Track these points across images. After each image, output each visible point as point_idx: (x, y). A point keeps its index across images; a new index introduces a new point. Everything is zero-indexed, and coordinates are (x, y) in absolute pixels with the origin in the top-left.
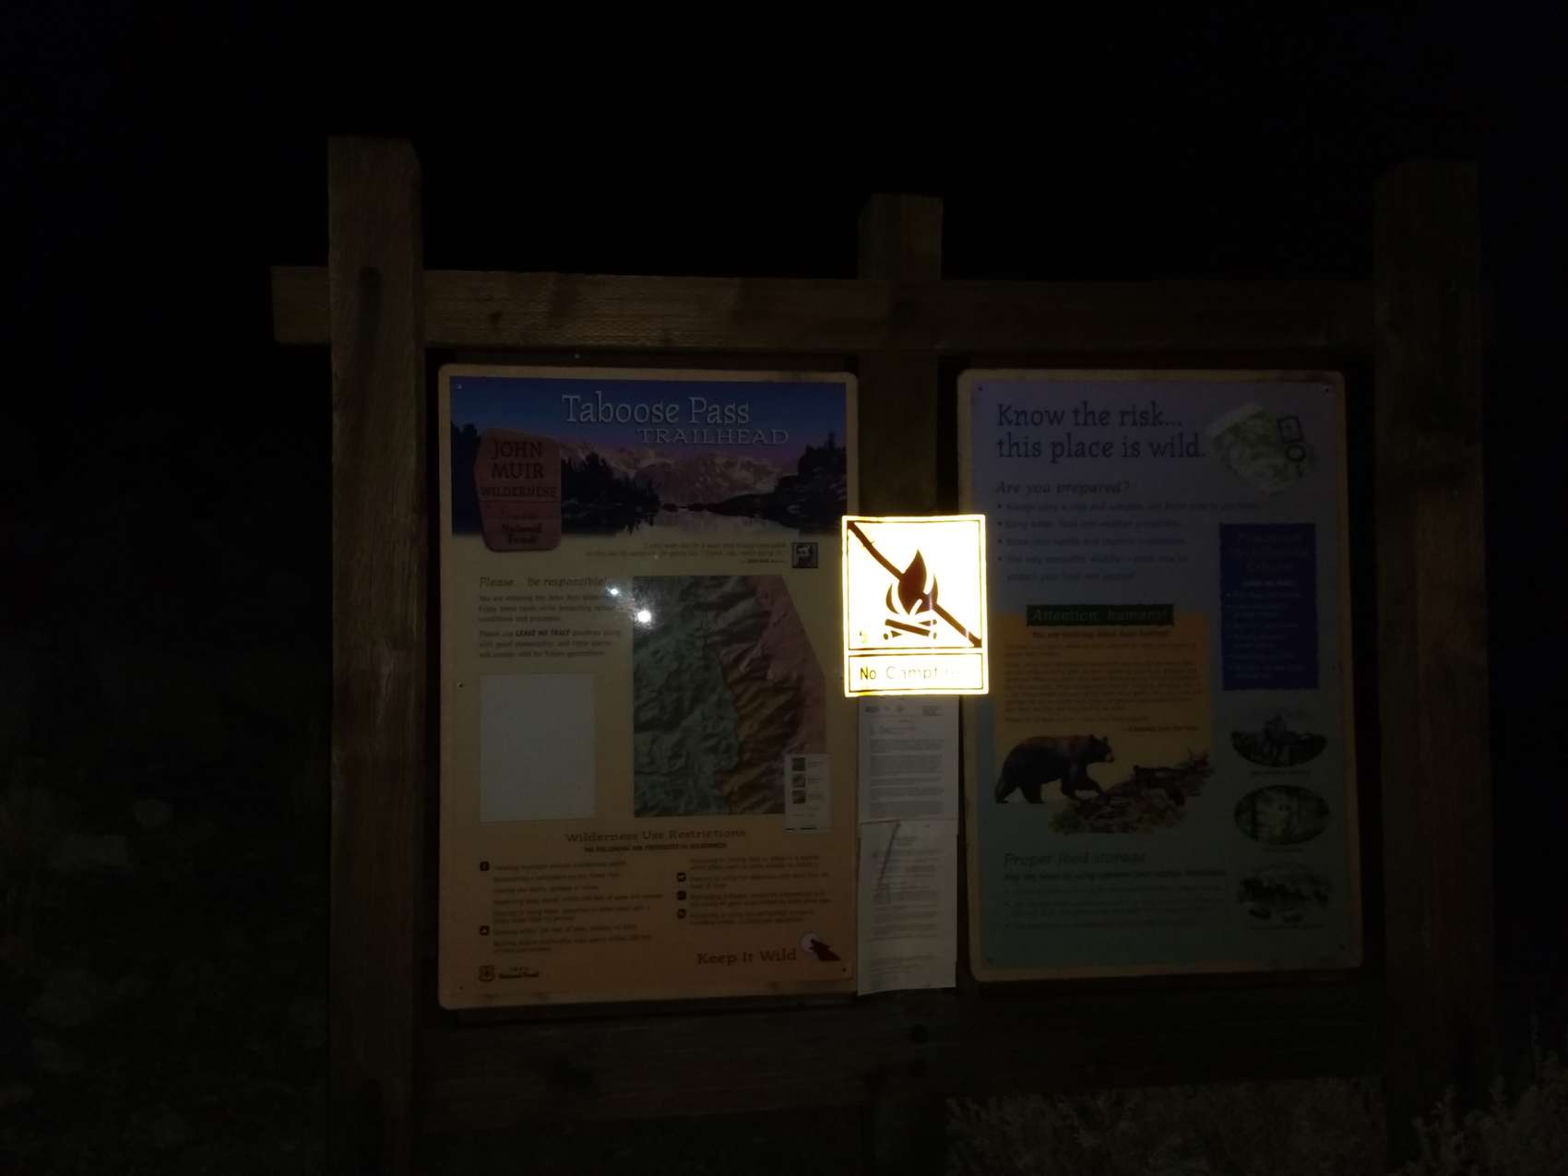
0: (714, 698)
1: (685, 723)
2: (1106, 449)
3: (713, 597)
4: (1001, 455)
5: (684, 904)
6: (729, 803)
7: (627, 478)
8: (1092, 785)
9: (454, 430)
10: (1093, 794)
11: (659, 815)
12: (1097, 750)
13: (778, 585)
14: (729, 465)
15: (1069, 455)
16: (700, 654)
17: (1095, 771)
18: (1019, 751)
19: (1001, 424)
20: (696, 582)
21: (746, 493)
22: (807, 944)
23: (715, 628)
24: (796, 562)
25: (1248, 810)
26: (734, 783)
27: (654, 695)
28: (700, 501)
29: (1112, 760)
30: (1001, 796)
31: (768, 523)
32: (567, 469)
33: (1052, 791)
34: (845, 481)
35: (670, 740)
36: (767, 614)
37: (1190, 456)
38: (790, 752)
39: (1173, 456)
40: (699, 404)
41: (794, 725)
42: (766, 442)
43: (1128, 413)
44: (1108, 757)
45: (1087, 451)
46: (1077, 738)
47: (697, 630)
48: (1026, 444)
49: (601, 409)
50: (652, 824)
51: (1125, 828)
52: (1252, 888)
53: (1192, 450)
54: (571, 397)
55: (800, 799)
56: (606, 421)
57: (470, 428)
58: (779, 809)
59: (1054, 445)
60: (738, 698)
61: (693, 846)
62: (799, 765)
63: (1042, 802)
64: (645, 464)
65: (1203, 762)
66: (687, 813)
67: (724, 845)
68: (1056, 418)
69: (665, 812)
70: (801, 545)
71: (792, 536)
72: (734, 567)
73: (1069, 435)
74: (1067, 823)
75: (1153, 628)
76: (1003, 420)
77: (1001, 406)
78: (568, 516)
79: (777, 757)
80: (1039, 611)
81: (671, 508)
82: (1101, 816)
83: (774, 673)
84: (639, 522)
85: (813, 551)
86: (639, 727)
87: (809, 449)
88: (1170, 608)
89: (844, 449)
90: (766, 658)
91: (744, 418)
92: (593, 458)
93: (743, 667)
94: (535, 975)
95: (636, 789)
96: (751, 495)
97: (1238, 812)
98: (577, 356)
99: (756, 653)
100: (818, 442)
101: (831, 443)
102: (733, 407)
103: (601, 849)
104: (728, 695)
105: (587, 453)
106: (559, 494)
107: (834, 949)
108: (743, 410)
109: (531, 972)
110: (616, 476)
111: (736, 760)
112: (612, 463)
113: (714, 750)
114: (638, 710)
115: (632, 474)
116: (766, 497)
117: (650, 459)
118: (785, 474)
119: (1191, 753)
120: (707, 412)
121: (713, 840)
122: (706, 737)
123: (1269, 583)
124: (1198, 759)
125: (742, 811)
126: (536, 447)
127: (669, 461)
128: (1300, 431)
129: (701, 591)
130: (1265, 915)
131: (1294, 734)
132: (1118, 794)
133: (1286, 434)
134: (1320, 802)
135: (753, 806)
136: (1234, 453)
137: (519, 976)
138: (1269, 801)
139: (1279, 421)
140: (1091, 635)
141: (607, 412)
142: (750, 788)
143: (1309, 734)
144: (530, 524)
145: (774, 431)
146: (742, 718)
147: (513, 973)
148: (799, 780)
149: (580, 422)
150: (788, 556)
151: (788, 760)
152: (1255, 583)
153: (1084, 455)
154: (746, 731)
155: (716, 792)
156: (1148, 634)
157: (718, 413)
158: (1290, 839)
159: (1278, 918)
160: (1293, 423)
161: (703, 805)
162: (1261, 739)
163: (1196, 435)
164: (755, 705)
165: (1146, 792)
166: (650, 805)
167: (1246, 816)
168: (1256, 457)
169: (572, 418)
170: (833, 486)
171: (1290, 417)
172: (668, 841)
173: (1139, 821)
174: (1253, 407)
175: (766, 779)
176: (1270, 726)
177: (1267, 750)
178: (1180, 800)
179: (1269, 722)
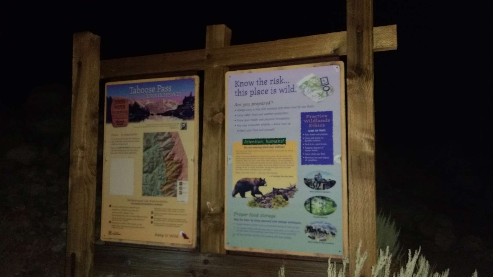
0: (161, 165)
1: (155, 171)
2: (266, 92)
3: (162, 138)
4: (236, 96)
5: (153, 220)
6: (163, 193)
7: (143, 108)
8: (260, 193)
9: (108, 98)
10: (260, 196)
12: (262, 182)
13: (177, 135)
14: (166, 102)
15: (255, 94)
16: (158, 153)
17: (261, 189)
18: (239, 182)
19: (236, 86)
20: (158, 134)
21: (170, 110)
22: (181, 234)
23: (162, 146)
24: (182, 128)
25: (309, 203)
26: (165, 188)
27: (147, 164)
28: (159, 112)
29: (266, 186)
30: (234, 195)
31: (175, 118)
32: (130, 106)
33: (248, 194)
34: (194, 105)
35: (150, 176)
36: (174, 142)
37: (292, 92)
38: (179, 180)
39: (286, 92)
40: (160, 87)
41: (180, 173)
42: (175, 96)
43: (272, 80)
44: (265, 185)
46: (256, 179)
47: (157, 147)
48: (243, 92)
50: (146, 198)
51: (270, 207)
52: (310, 229)
53: (292, 90)
54: (131, 88)
55: (181, 193)
57: (110, 98)
58: (175, 196)
59: (251, 91)
60: (167, 165)
61: (155, 205)
62: (181, 184)
65: (295, 187)
66: (154, 196)
67: (161, 205)
68: (251, 84)
69: (149, 195)
70: (183, 123)
71: (179, 121)
72: (166, 130)
73: (255, 88)
74: (252, 204)
75: (279, 145)
77: (236, 81)
78: (130, 118)
79: (175, 181)
80: (246, 141)
81: (152, 115)
82: (263, 203)
83: (175, 159)
84: (145, 118)
85: (186, 125)
86: (144, 172)
87: (186, 97)
88: (285, 139)
89: (194, 97)
90: (174, 154)
91: (170, 90)
92: (136, 103)
93: (168, 157)
95: (143, 188)
96: (171, 111)
97: (306, 204)
99: (171, 153)
100: (188, 95)
101: (191, 95)
102: (167, 87)
103: (135, 204)
104: (164, 164)
105: (134, 101)
106: (128, 112)
108: (170, 88)
109: (119, 234)
110: (141, 107)
111: (166, 182)
112: (140, 104)
113: (160, 179)
114: (144, 168)
115: (144, 106)
116: (175, 111)
117: (148, 102)
118: (180, 104)
119: (291, 184)
120: (161, 89)
121: (160, 203)
122: (159, 175)
123: (317, 131)
124: (293, 186)
125: (167, 196)
126: (124, 101)
127: (153, 103)
128: (328, 82)
129: (159, 136)
130: (314, 238)
131: (325, 180)
132: (268, 196)
133: (323, 83)
134: (334, 202)
135: (169, 195)
136: (306, 90)
137: (116, 234)
138: (315, 201)
139: (321, 79)
140: (261, 148)
141: (139, 91)
142: (169, 189)
143: (329, 179)
144: (122, 120)
145: (177, 93)
146: (168, 171)
147: (115, 233)
148: (181, 188)
149: (133, 94)
150: (179, 126)
151: (178, 182)
152: (312, 131)
153: (260, 94)
154: (168, 174)
155: (161, 190)
156: (278, 147)
157: (164, 89)
158: (323, 214)
159: (317, 240)
160: (325, 79)
161: (158, 194)
162: (313, 181)
163: (294, 85)
164: (171, 167)
165: (276, 196)
166: (145, 193)
167: (308, 205)
168: (312, 91)
169: (131, 93)
170: (191, 107)
171: (324, 77)
172: (149, 202)
173: (274, 205)
174: (312, 75)
175: (172, 187)
176: (316, 177)
177: (315, 184)
178: (287, 199)
179: (316, 175)
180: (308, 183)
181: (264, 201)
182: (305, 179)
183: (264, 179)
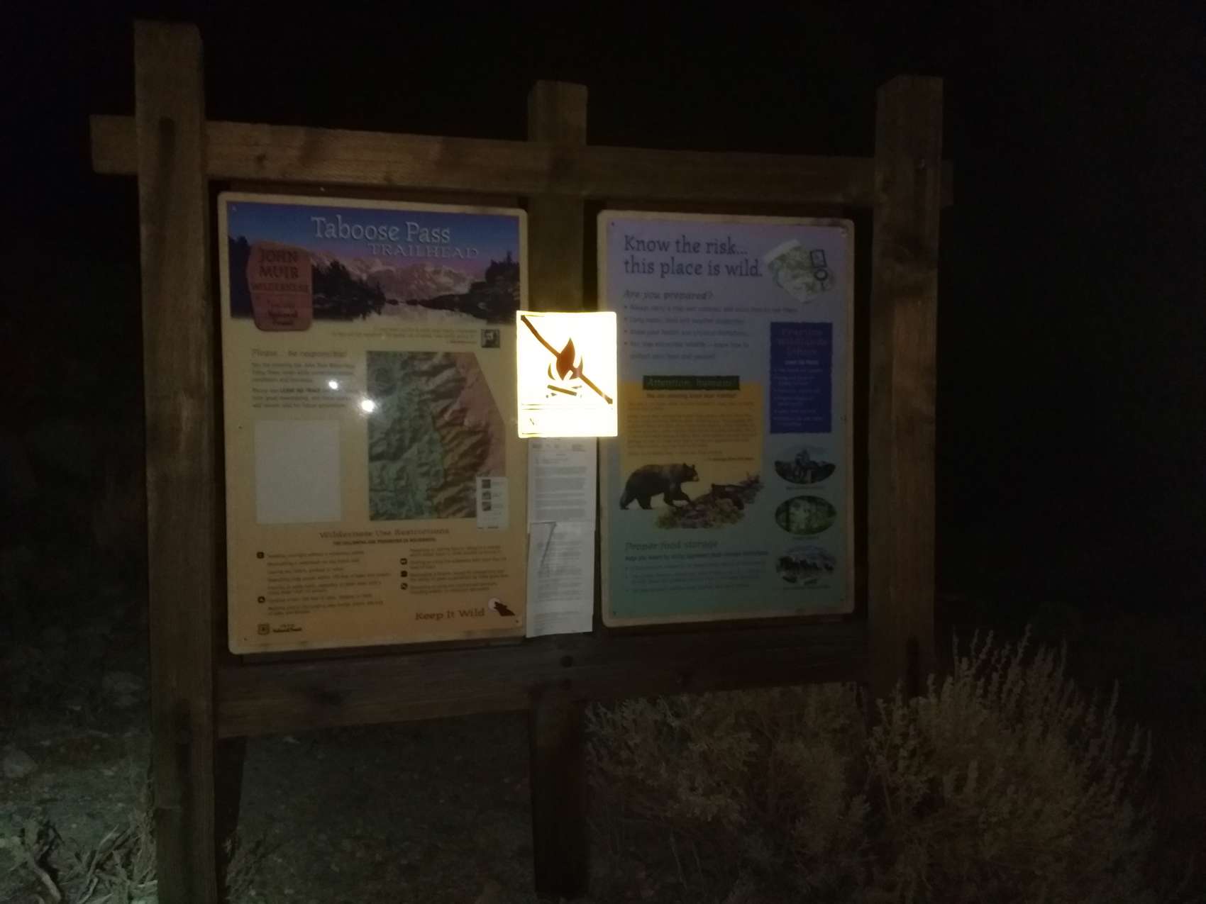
0: (426, 438)
1: (407, 455)
2: (698, 270)
3: (425, 367)
4: (627, 271)
5: (405, 580)
6: (437, 511)
7: (361, 280)
8: (685, 497)
9: (231, 241)
10: (683, 503)
11: (388, 519)
12: (688, 473)
13: (472, 360)
14: (437, 272)
15: (673, 273)
16: (416, 407)
17: (686, 487)
18: (635, 475)
19: (627, 249)
20: (413, 356)
21: (447, 293)
22: (492, 605)
23: (427, 389)
24: (484, 343)
25: (783, 513)
26: (441, 497)
27: (383, 436)
28: (415, 297)
29: (697, 480)
30: (624, 505)
31: (465, 315)
32: (316, 273)
33: (658, 501)
34: (519, 287)
35: (393, 468)
36: (464, 380)
37: (752, 274)
38: (480, 475)
39: (741, 275)
40: (413, 228)
41: (482, 458)
42: (462, 257)
43: (712, 244)
44: (695, 478)
45: (684, 270)
46: (674, 466)
47: (414, 390)
48: (643, 264)
49: (341, 228)
50: (382, 525)
51: (706, 524)
52: (786, 563)
53: (754, 271)
54: (318, 219)
55: (487, 508)
56: (345, 237)
57: (243, 241)
58: (472, 514)
59: (662, 265)
60: (443, 438)
61: (412, 540)
62: (487, 484)
63: (651, 508)
64: (374, 270)
65: (756, 481)
66: (408, 518)
67: (433, 540)
68: (664, 247)
69: (392, 517)
70: (487, 331)
71: (480, 325)
72: (440, 346)
73: (673, 258)
74: (667, 522)
75: (726, 392)
76: (630, 248)
77: (626, 237)
78: (317, 306)
79: (471, 479)
80: (651, 380)
81: (394, 302)
82: (690, 517)
83: (468, 422)
84: (370, 312)
85: (497, 336)
86: (373, 458)
87: (494, 263)
88: (737, 378)
89: (518, 264)
90: (463, 411)
91: (445, 238)
92: (335, 265)
93: (447, 417)
94: (300, 630)
95: (371, 500)
96: (450, 295)
97: (778, 513)
98: (322, 189)
99: (456, 407)
100: (500, 258)
101: (509, 258)
102: (438, 230)
103: (346, 543)
104: (436, 436)
105: (332, 260)
106: (310, 288)
107: (509, 608)
108: (446, 233)
109: (294, 628)
110: (354, 278)
111: (442, 481)
112: (350, 269)
113: (426, 474)
114: (371, 447)
115: (364, 277)
116: (462, 297)
117: (378, 267)
118: (476, 281)
119: (748, 474)
120: (419, 234)
121: (426, 536)
122: (421, 465)
123: (802, 362)
124: (753, 479)
125: (447, 517)
126: (293, 255)
127: (392, 268)
128: (825, 261)
129: (416, 363)
130: (792, 580)
131: (814, 463)
132: (701, 503)
133: (816, 261)
134: (830, 507)
135: (454, 514)
136: (781, 274)
137: (288, 631)
138: (797, 506)
139: (811, 253)
140: (685, 397)
141: (345, 231)
142: (452, 500)
143: (824, 462)
144: (287, 311)
145: (468, 249)
146: (447, 452)
147: (283, 628)
148: (487, 495)
149: (325, 237)
150: (478, 339)
151: (479, 481)
152: (792, 363)
153: (683, 273)
154: (448, 461)
155: (428, 503)
156: (723, 396)
157: (427, 235)
158: (810, 531)
159: (801, 582)
160: (820, 255)
161: (419, 512)
162: (793, 466)
163: (756, 261)
164: (455, 442)
165: (719, 501)
166: (381, 511)
167: (783, 516)
168: (795, 277)
169: (319, 235)
170: (510, 290)
171: (818, 251)
172: (394, 537)
173: (714, 520)
174: (794, 243)
175: (462, 495)
176: (800, 457)
177: (797, 473)
178: (741, 506)
179: (799, 455)
180: (783, 470)
181: (694, 513)
182: (778, 464)
183: (694, 466)
